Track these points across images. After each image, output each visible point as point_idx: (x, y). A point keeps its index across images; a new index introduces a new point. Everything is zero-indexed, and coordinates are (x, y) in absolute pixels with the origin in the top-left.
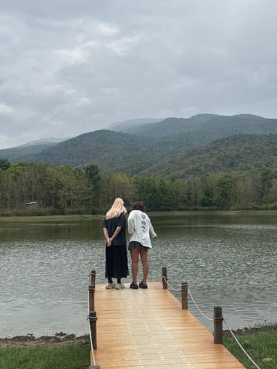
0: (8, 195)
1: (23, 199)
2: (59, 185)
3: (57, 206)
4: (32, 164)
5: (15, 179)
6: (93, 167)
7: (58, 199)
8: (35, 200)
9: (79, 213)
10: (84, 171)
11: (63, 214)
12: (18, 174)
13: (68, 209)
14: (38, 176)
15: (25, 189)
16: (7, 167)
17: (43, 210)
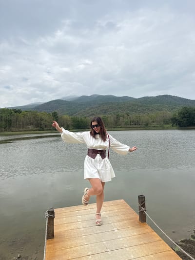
0: (21, 123)
1: (27, 125)
2: (42, 119)
3: (41, 128)
4: (31, 111)
5: (24, 117)
6: (55, 113)
7: (41, 124)
8: (32, 125)
9: (50, 130)
10: (51, 114)
11: (43, 130)
12: (25, 115)
13: (45, 129)
14: (33, 116)
15: (28, 121)
16: (20, 112)
17: (35, 129)
